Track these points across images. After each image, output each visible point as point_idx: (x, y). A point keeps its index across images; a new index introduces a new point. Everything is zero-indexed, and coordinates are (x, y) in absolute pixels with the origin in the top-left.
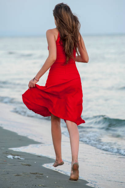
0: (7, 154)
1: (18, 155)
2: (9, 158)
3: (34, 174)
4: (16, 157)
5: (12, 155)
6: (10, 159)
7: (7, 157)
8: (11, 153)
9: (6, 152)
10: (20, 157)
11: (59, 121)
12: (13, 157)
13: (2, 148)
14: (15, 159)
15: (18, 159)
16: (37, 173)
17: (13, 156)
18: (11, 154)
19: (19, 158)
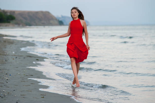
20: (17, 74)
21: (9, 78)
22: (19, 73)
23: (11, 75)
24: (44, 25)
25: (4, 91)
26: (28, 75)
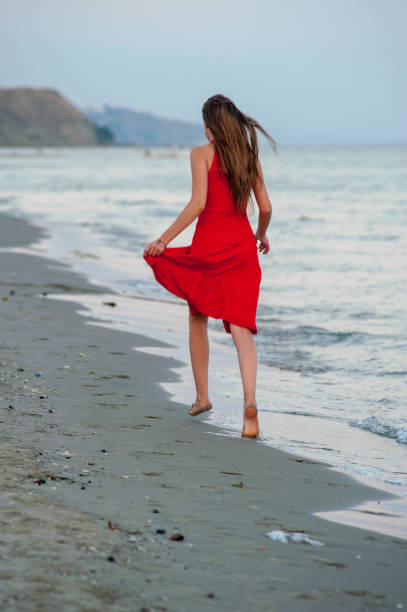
0: (268, 525)
1: (302, 532)
2: (275, 538)
3: (356, 594)
4: (297, 537)
5: (285, 530)
6: (278, 541)
7: (267, 537)
8: (280, 523)
9: (266, 519)
10: (310, 538)
11: (205, 321)
12: (288, 538)
13: (251, 507)
14: (294, 542)
15: (304, 542)
16: (364, 593)
17: (288, 534)
18: (281, 526)
19: (307, 540)
20: (61, 369)
21: (40, 387)
22: (67, 367)
23: (41, 373)
24: (36, 142)
25: (67, 453)
26: (106, 374)
